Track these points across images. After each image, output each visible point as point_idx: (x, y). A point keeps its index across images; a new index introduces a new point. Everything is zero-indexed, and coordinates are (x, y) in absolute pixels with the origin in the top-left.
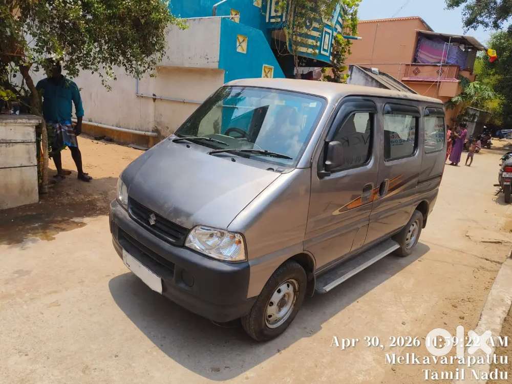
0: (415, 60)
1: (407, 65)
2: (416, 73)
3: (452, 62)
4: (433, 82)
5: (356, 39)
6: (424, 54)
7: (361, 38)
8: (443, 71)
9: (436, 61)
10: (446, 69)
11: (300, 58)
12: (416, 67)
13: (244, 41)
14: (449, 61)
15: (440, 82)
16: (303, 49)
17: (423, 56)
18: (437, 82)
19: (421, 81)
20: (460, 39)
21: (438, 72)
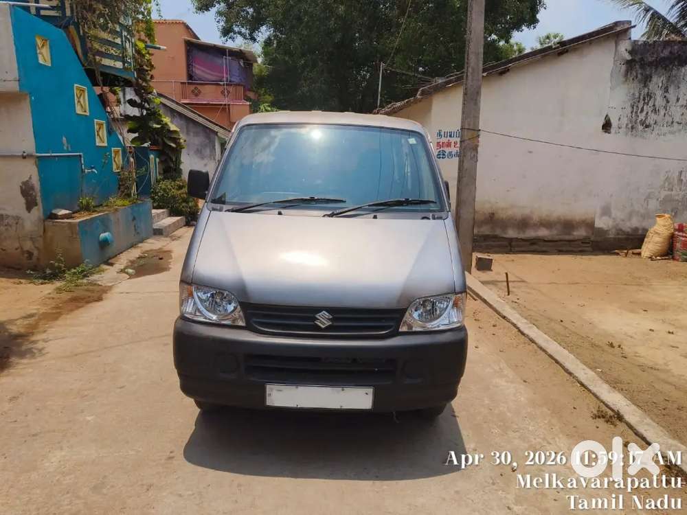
0: (190, 77)
1: (182, 83)
2: (197, 94)
3: (236, 80)
4: (221, 105)
5: (159, 48)
6: (198, 69)
7: (165, 47)
8: (228, 92)
9: (218, 79)
10: (231, 89)
11: (103, 74)
12: (194, 86)
13: (43, 46)
14: (232, 79)
15: (229, 105)
16: (106, 62)
17: (199, 71)
18: (225, 105)
19: (205, 104)
20: (237, 52)
21: (223, 92)
